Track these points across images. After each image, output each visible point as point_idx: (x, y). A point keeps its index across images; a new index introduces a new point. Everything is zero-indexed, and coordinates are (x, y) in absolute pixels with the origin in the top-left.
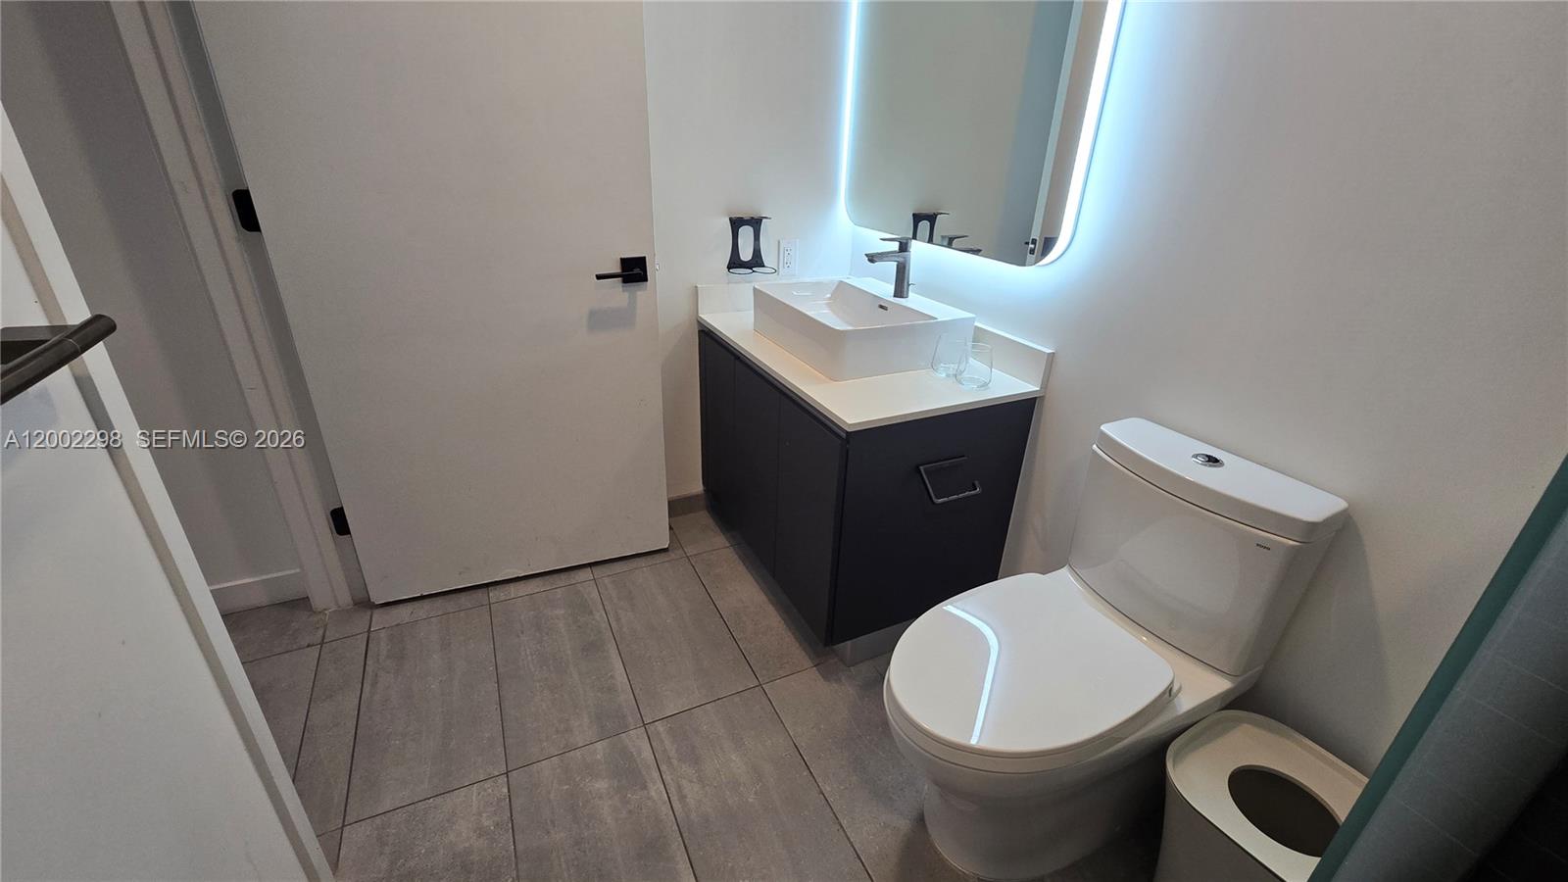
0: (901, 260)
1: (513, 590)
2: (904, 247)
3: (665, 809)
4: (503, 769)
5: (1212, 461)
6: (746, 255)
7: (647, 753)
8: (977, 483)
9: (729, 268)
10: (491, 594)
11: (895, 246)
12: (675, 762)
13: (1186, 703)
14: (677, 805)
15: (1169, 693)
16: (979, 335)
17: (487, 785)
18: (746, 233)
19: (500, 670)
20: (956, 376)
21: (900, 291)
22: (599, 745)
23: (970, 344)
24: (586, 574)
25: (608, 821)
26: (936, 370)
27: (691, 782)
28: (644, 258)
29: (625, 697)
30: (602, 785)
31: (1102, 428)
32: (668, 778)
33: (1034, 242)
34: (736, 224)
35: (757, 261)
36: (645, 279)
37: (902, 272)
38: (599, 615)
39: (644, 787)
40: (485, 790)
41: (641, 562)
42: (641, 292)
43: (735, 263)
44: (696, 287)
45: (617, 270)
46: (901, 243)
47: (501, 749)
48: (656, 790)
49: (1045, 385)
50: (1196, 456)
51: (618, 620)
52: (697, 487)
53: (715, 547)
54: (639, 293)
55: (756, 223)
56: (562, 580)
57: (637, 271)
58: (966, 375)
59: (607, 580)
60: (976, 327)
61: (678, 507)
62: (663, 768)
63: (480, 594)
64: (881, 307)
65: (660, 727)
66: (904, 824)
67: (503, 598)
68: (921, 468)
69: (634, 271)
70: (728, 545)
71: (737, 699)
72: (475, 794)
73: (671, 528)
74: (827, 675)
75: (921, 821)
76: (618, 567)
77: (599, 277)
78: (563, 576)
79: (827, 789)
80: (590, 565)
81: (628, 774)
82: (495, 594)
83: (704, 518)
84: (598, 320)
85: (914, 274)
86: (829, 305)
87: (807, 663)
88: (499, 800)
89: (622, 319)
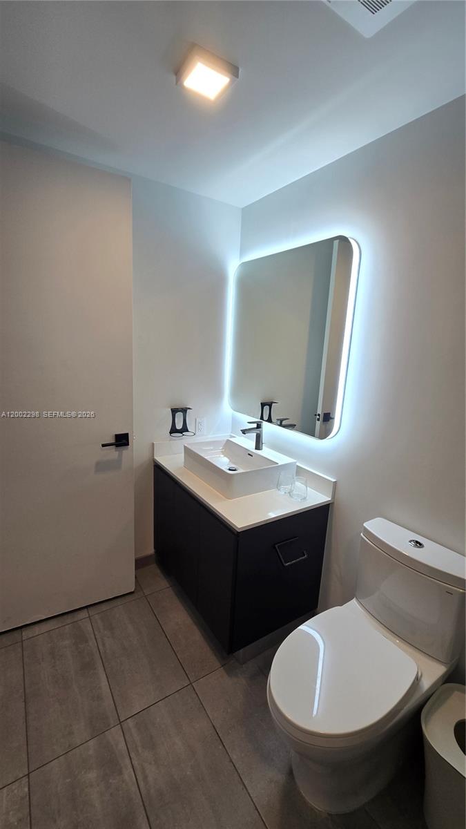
0: (258, 432)
1: (37, 630)
2: (259, 426)
3: (134, 789)
4: (27, 773)
5: (419, 544)
6: (179, 426)
7: (122, 745)
8: (305, 552)
9: (171, 433)
10: (24, 634)
11: (255, 425)
12: (140, 749)
13: (426, 684)
14: (142, 784)
15: (417, 680)
16: (299, 471)
17: (14, 787)
18: (179, 416)
19: (27, 691)
20: (289, 493)
21: (258, 446)
22: (91, 743)
23: (295, 475)
24: (84, 614)
25: (97, 805)
26: (279, 490)
27: (150, 764)
28: (128, 434)
29: (108, 702)
30: (92, 775)
31: (364, 525)
32: (135, 763)
33: (319, 415)
34: (174, 411)
35: (185, 429)
36: (128, 445)
37: (259, 438)
38: (92, 643)
39: (120, 773)
40: (13, 791)
41: (118, 602)
42: (125, 452)
43: (174, 430)
44: (153, 444)
45: (113, 441)
46: (258, 425)
47: (24, 756)
48: (128, 773)
49: (334, 496)
50: (410, 541)
51: (104, 645)
52: (150, 550)
53: (161, 586)
54: (124, 451)
55: (184, 411)
56: (69, 619)
57: (124, 441)
58: (294, 492)
59: (97, 617)
60: (297, 466)
61: (140, 563)
62: (133, 755)
63: (16, 634)
64: (249, 454)
65: (130, 723)
66: (281, 778)
67: (30, 636)
68: (276, 546)
69: (122, 440)
70: (168, 586)
71: (177, 695)
72: (5, 795)
73: (136, 577)
74: (230, 672)
75: (290, 773)
76: (104, 607)
77: (103, 446)
78: (70, 616)
79: (234, 757)
80: (87, 607)
81: (109, 764)
82: (26, 634)
83: (154, 569)
84: (101, 467)
85: (264, 438)
86: (223, 453)
87: (217, 664)
88: (22, 798)
89: (115, 465)
